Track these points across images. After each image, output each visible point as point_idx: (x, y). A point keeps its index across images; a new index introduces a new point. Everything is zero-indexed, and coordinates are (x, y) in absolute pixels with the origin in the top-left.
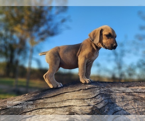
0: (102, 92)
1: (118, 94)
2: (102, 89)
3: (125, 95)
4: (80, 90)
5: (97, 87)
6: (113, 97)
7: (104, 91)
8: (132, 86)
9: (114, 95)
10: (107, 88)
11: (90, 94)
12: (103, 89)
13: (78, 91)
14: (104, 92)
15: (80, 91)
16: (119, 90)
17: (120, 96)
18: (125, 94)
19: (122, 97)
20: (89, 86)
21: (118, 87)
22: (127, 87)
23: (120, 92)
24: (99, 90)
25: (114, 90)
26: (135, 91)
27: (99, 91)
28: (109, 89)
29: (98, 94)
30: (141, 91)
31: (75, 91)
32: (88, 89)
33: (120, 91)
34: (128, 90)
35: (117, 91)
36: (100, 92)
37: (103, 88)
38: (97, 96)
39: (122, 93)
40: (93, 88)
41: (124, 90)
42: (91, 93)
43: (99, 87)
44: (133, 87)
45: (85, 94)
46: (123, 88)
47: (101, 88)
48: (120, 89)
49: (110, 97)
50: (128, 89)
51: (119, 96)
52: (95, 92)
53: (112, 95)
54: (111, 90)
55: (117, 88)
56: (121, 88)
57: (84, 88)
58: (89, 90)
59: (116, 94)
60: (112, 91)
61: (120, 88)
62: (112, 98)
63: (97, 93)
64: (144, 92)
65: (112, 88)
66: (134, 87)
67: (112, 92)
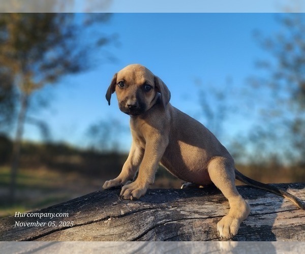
0: (161, 220)
1: (198, 222)
2: (161, 213)
3: (213, 224)
4: (105, 219)
5: (150, 209)
6: (186, 232)
7: (165, 218)
9: (187, 227)
10: (173, 207)
11: (128, 231)
12: (164, 212)
13: (100, 220)
14: (164, 220)
15: (106, 222)
16: (201, 211)
17: (201, 228)
18: (213, 222)
19: (205, 228)
20: (131, 205)
21: (199, 204)
22: (220, 203)
23: (201, 216)
24: (152, 216)
25: (188, 214)
27: (152, 218)
28: (179, 210)
29: (148, 228)
31: (92, 222)
32: (126, 215)
33: (201, 214)
34: (221, 209)
35: (197, 216)
36: (154, 221)
37: (163, 208)
38: (146, 233)
39: (207, 218)
40: (139, 211)
41: (212, 212)
42: (131, 227)
43: (153, 208)
45: (116, 231)
46: (210, 206)
47: (158, 211)
48: (203, 208)
49: (179, 233)
50: (221, 207)
51: (199, 228)
52: (142, 222)
53: (183, 225)
54: (182, 212)
55: (196, 207)
56: (206, 206)
57: (116, 214)
58: (127, 219)
59: (193, 223)
60: (183, 215)
61: (203, 206)
62: (182, 234)
63: (147, 224)
64: (254, 213)
65: (185, 206)
67: (183, 218)
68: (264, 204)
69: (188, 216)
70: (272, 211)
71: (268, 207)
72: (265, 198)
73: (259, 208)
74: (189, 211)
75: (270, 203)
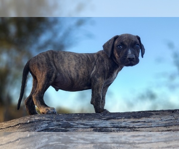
1: (81, 130)
2: (55, 123)
7: (57, 126)
8: (119, 118)
10: (66, 121)
14: (55, 127)
15: (17, 126)
16: (88, 123)
18: (93, 130)
21: (89, 120)
22: (107, 120)
23: (85, 127)
26: (117, 124)
27: (47, 125)
28: (70, 122)
30: (127, 125)
31: (10, 127)
33: (87, 125)
35: (82, 126)
37: (58, 121)
39: (89, 128)
40: (40, 121)
41: (96, 124)
43: (51, 120)
44: (117, 120)
46: (97, 122)
47: (53, 121)
50: (105, 122)
52: (39, 126)
53: (68, 131)
54: (71, 124)
55: (84, 122)
56: (93, 121)
57: (25, 122)
58: (30, 125)
59: (77, 130)
63: (41, 128)
64: (131, 126)
66: (120, 120)
67: (71, 127)
68: (144, 122)
69: (75, 126)
70: (148, 126)
71: (147, 124)
72: (148, 118)
73: (138, 124)
74: (78, 123)
75: (151, 121)
